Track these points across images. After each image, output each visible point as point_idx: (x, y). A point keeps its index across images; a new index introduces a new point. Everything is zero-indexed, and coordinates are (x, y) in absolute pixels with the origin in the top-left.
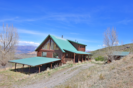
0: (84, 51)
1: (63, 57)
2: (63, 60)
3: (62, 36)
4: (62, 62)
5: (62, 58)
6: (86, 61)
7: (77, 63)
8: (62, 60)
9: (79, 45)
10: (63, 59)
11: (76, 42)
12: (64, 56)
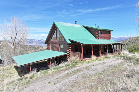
0: (109, 38)
1: (70, 51)
2: (70, 55)
3: (76, 22)
4: (68, 57)
5: (68, 52)
6: (109, 55)
7: (88, 60)
8: (67, 55)
9: (99, 30)
10: (70, 53)
11: (96, 27)
12: (70, 49)
